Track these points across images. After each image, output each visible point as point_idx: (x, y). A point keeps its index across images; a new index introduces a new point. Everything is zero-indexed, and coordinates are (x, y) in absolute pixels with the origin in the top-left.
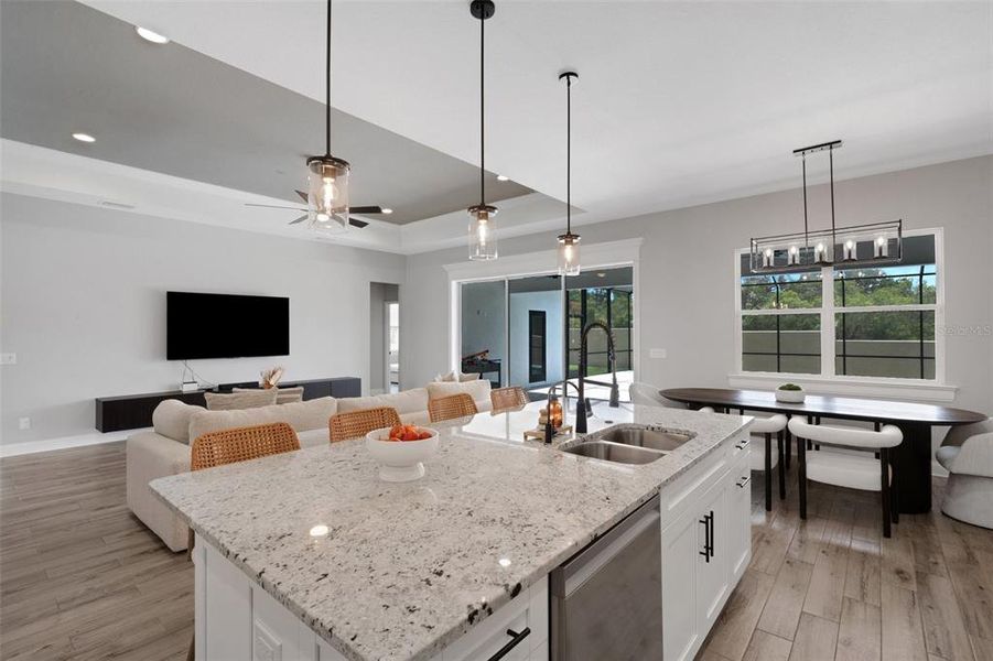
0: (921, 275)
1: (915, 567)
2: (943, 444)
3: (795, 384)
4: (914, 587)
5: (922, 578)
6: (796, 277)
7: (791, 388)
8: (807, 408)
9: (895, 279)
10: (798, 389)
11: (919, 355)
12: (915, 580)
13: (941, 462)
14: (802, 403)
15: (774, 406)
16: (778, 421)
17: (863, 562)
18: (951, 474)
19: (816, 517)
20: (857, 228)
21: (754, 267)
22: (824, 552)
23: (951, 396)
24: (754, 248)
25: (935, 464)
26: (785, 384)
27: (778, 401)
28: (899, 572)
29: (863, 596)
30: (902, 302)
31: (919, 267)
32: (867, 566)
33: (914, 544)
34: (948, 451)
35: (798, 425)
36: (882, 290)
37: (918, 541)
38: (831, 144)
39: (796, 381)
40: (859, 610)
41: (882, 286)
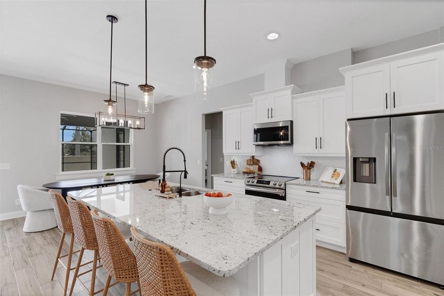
23: (134, 172)
38: (125, 84)
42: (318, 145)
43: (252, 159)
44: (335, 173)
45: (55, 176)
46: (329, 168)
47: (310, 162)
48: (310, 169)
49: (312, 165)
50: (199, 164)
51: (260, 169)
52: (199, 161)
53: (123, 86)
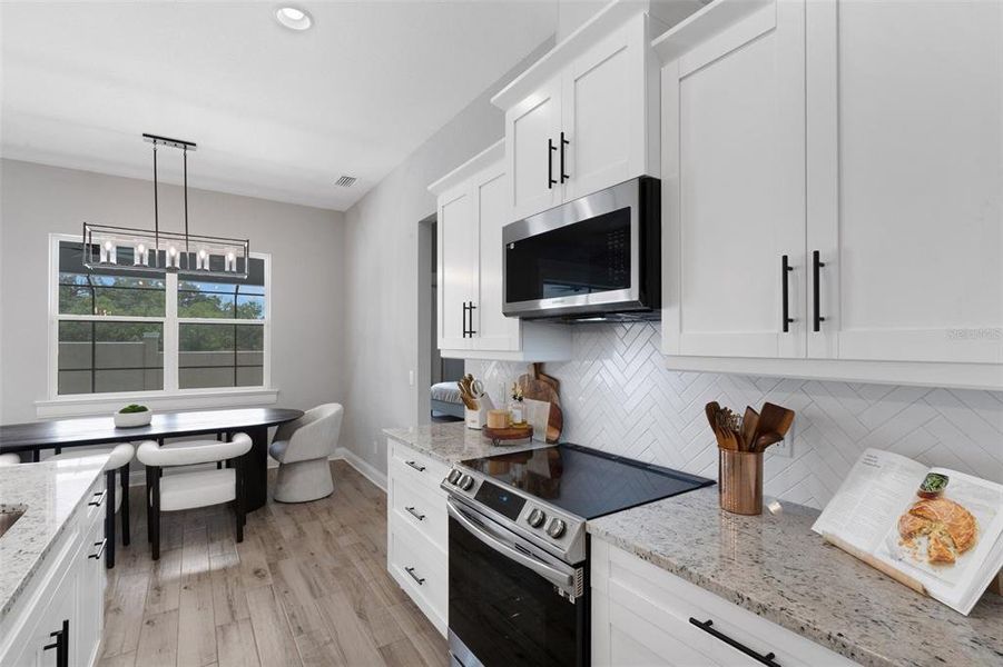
0: (236, 294)
1: (267, 560)
2: (274, 442)
3: (140, 404)
4: (270, 580)
5: (273, 567)
6: (109, 281)
7: (134, 409)
8: (154, 431)
9: (208, 295)
10: (143, 409)
11: (233, 364)
12: (270, 574)
13: (275, 457)
14: (149, 425)
15: (112, 434)
16: (123, 452)
17: (225, 579)
18: (281, 464)
19: (171, 550)
20: (209, 239)
21: (88, 262)
22: (186, 588)
23: (273, 398)
24: (87, 237)
25: (269, 458)
26: (126, 406)
27: (118, 428)
28: (257, 572)
29: (233, 614)
30: (214, 317)
31: (234, 286)
32: (229, 581)
33: (261, 538)
34: (278, 446)
35: (150, 452)
36: (198, 304)
37: (264, 534)
38: (186, 143)
39: (137, 400)
40: (233, 634)
41: (197, 301)
42: (801, 307)
43: (532, 373)
44: (932, 506)
45: (35, 406)
46: (884, 457)
47: (759, 409)
48: (757, 450)
49: (771, 424)
50: (411, 383)
51: (558, 419)
52: (411, 373)
53: (179, 151)
